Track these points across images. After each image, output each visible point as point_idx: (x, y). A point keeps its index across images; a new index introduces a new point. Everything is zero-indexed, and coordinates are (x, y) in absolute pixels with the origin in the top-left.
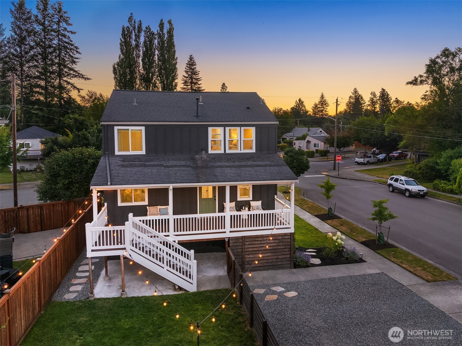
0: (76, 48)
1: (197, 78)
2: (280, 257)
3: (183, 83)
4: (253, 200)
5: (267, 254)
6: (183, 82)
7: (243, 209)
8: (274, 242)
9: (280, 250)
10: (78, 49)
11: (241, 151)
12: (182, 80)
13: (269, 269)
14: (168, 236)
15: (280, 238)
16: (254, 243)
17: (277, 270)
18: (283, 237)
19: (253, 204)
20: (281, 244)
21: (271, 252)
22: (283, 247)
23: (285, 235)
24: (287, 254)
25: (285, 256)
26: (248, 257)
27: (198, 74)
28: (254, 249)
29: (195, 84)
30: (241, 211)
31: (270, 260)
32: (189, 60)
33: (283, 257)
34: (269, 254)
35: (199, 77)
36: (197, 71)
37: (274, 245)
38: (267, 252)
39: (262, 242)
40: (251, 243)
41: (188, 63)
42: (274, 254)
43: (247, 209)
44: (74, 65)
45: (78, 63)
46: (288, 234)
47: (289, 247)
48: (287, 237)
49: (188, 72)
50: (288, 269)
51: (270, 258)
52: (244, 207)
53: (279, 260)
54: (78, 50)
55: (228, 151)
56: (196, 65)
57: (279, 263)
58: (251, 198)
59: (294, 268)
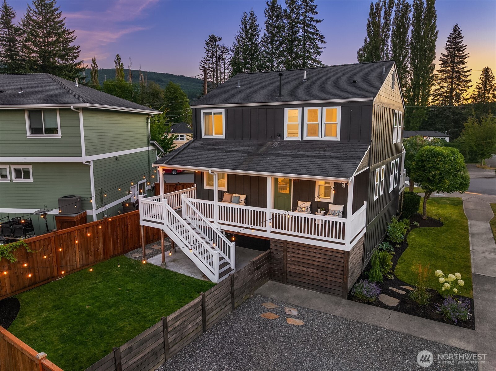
0: (322, 38)
1: (462, 55)
2: (329, 278)
3: (440, 65)
4: (334, 203)
5: (313, 269)
6: (441, 62)
7: (318, 212)
8: (323, 257)
9: (329, 270)
10: (324, 37)
11: (321, 138)
12: (440, 60)
13: (314, 289)
14: (213, 222)
15: (331, 254)
16: (297, 251)
17: (324, 293)
18: (334, 254)
19: (332, 208)
20: (331, 262)
21: (318, 268)
22: (334, 267)
23: (338, 251)
24: (338, 277)
25: (336, 280)
26: (290, 266)
27: (464, 49)
28: (297, 259)
29: (458, 63)
30: (315, 214)
31: (315, 279)
32: (453, 33)
33: (333, 279)
34: (315, 271)
35: (465, 54)
36: (464, 46)
37: (322, 261)
38: (312, 267)
39: (307, 254)
40: (293, 250)
41: (451, 36)
42: (321, 273)
43: (322, 212)
44: (318, 56)
45: (321, 54)
46: (341, 252)
47: (342, 269)
48: (340, 255)
49: (450, 48)
50: (339, 297)
51: (316, 275)
52: (319, 210)
53: (327, 282)
54: (323, 39)
55: (305, 138)
56: (462, 38)
57: (328, 286)
58: (332, 201)
59: (347, 299)
